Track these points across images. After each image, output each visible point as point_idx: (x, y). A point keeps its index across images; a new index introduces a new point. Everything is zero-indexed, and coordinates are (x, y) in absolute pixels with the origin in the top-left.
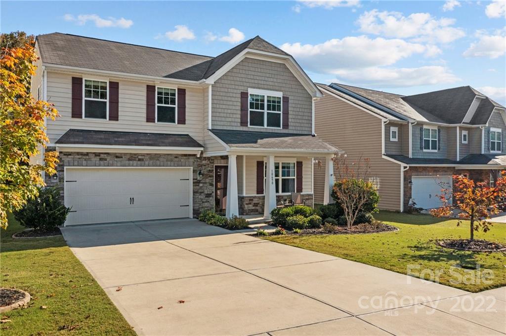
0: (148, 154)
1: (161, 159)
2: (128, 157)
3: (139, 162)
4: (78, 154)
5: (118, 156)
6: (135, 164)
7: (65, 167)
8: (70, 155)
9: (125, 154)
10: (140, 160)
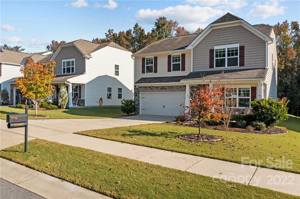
0: (168, 86)
1: (174, 88)
2: (161, 88)
3: (165, 90)
4: (144, 87)
5: (157, 88)
6: (163, 91)
7: (140, 92)
8: (141, 88)
9: (159, 86)
10: (165, 89)
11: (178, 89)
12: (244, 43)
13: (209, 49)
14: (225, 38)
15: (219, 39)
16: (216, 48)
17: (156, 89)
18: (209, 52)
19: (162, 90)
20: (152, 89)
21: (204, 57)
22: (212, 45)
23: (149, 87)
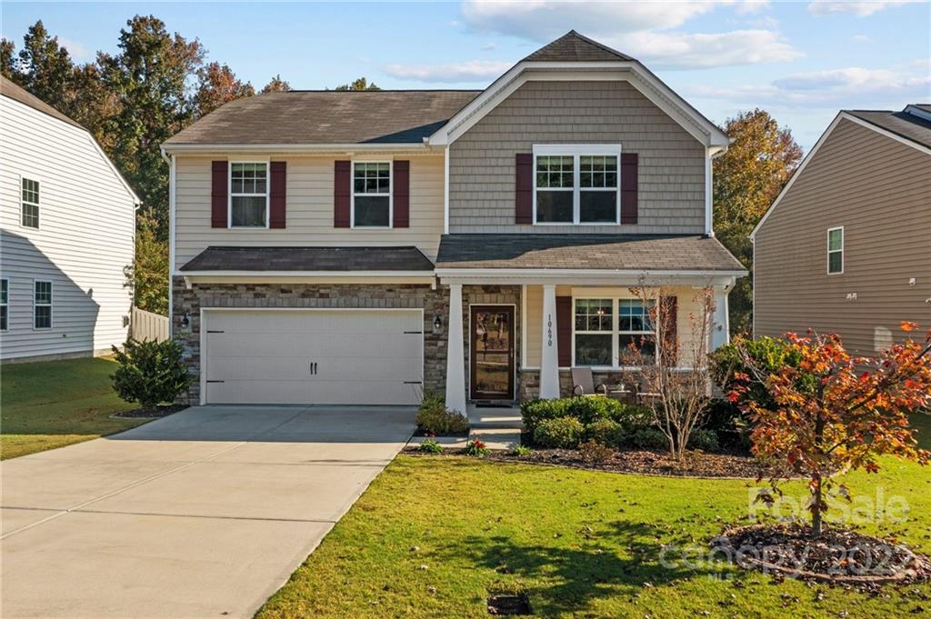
1: (361, 294)
3: (321, 300)
5: (284, 290)
6: (313, 304)
7: (202, 309)
9: (297, 286)
10: (322, 296)
11: (381, 297)
12: (638, 145)
13: (512, 154)
14: (571, 120)
15: (550, 120)
16: (539, 150)
17: (281, 295)
18: (513, 162)
19: (307, 300)
20: (264, 296)
21: (494, 179)
22: (525, 137)
23: (246, 285)
